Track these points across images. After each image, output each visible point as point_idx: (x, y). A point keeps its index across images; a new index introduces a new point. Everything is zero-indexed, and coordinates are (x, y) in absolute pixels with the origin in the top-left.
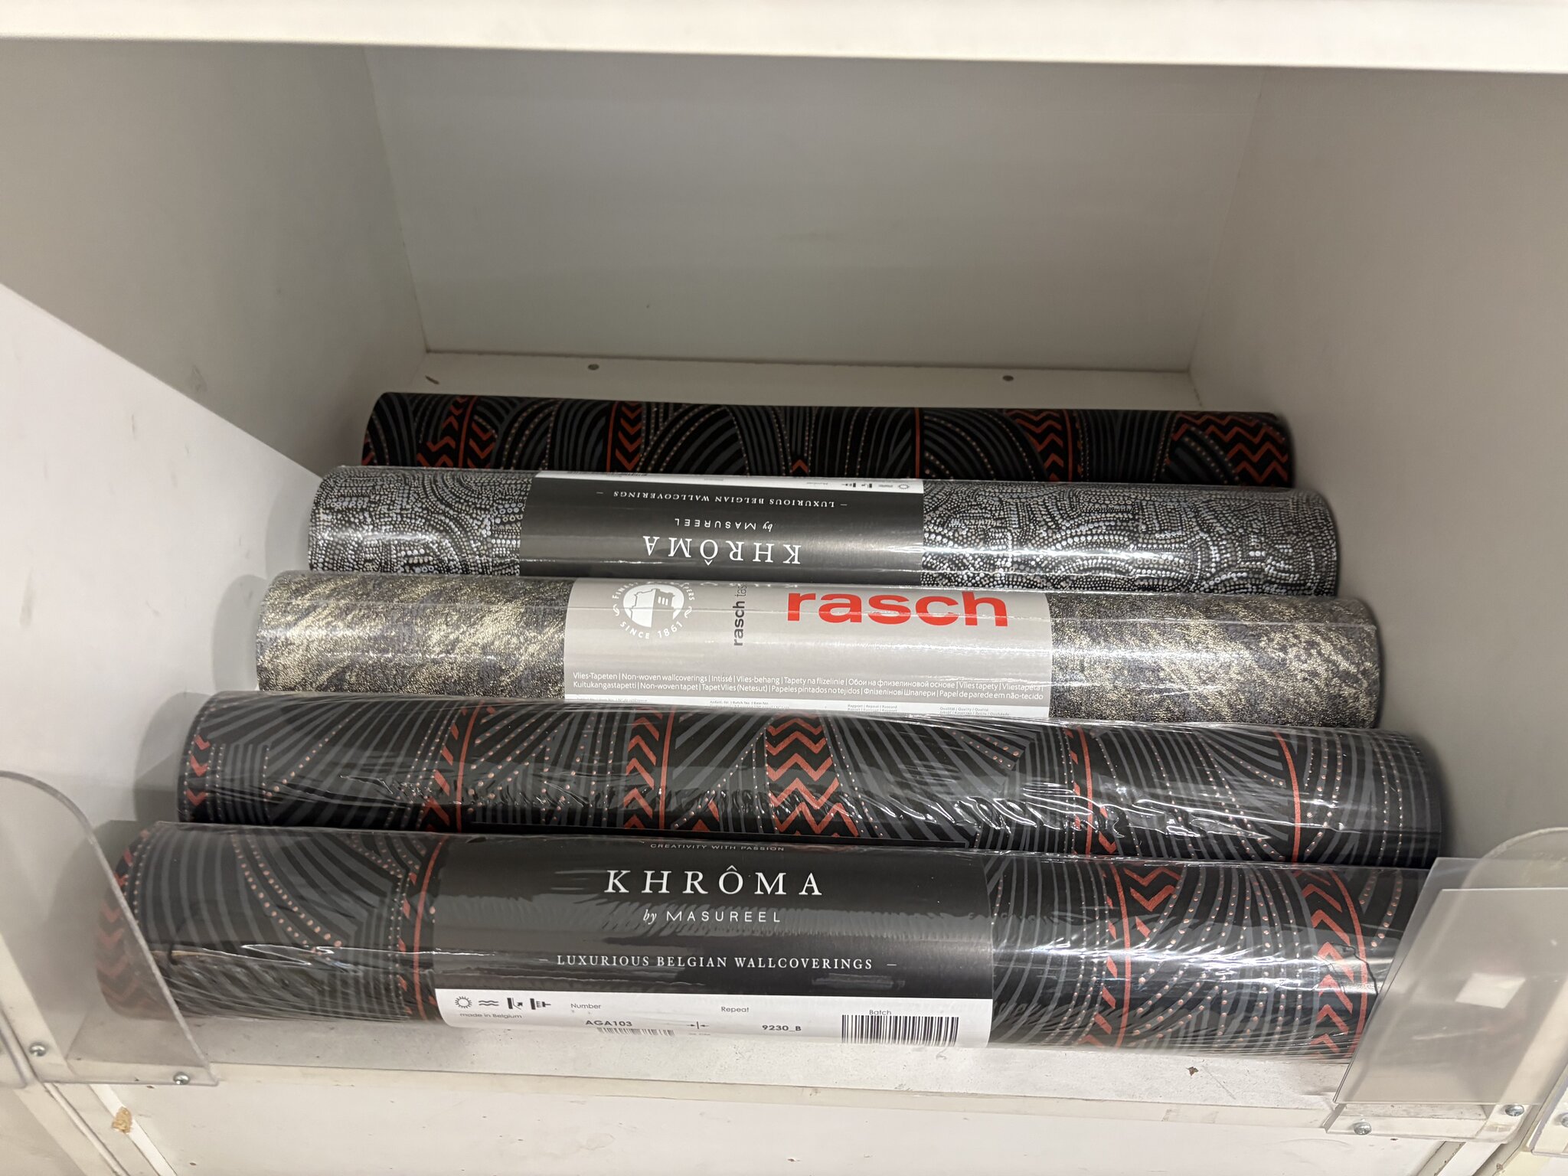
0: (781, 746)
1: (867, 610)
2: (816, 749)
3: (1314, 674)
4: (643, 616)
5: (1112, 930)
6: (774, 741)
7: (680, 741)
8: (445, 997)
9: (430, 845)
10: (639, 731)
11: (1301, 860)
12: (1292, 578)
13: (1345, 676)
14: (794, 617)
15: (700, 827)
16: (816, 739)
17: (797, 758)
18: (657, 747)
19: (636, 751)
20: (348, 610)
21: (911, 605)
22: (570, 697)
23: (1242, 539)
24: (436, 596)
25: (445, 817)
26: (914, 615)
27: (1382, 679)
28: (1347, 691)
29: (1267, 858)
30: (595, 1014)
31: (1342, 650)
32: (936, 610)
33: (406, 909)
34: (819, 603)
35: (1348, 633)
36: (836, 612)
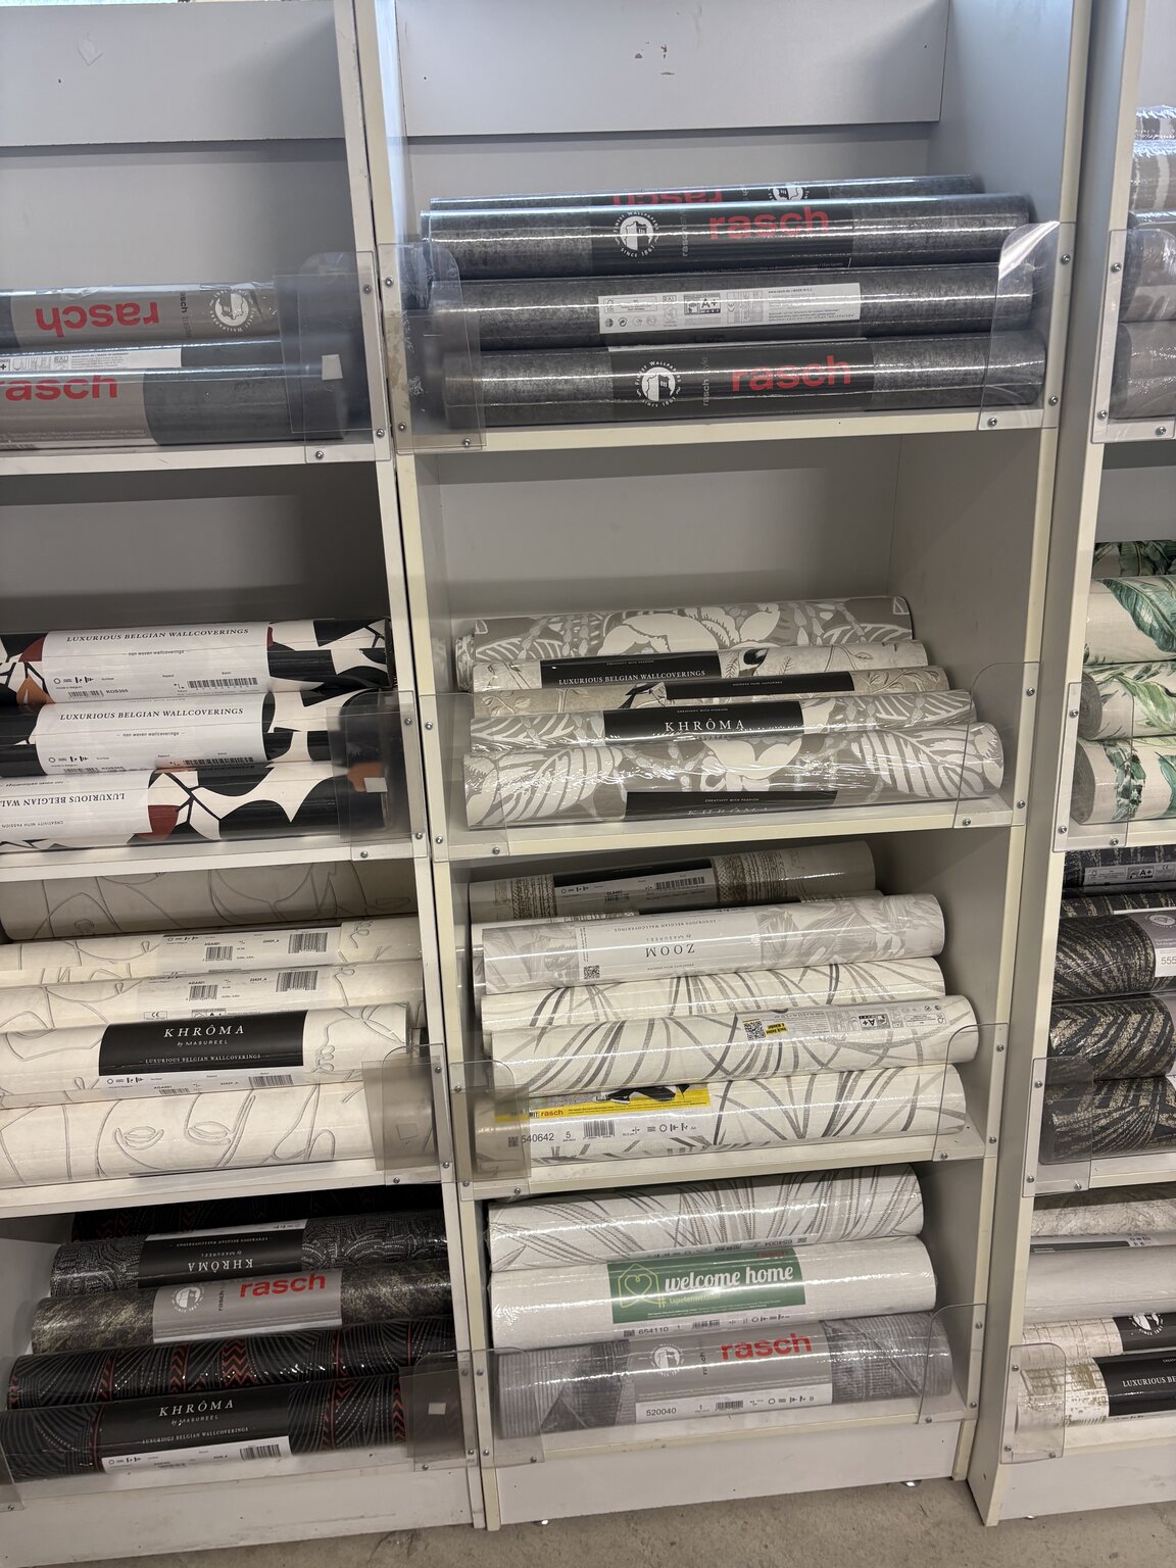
0: (229, 1351)
1: (272, 1288)
2: (241, 1352)
4: (183, 1303)
6: (226, 1351)
7: (192, 1354)
8: (105, 1461)
9: (100, 1407)
10: (178, 1354)
14: (243, 1295)
15: (198, 1388)
16: (241, 1348)
17: (234, 1357)
18: (183, 1359)
19: (176, 1362)
20: (68, 1315)
21: (289, 1284)
22: (156, 1341)
24: (102, 1305)
25: (106, 1396)
26: (290, 1288)
30: (157, 1461)
32: (298, 1285)
33: (91, 1430)
34: (254, 1287)
36: (259, 1291)
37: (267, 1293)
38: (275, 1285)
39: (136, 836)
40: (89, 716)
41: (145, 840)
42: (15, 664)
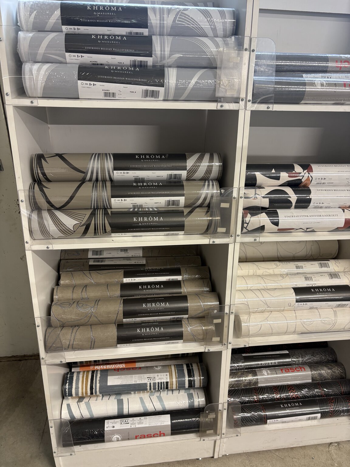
0: (289, 389)
2: (293, 389)
3: (338, 373)
4: (266, 374)
5: (330, 405)
6: (288, 388)
7: (279, 389)
8: (268, 421)
10: (274, 389)
11: (343, 395)
12: (332, 360)
13: (342, 373)
14: (282, 371)
15: (283, 399)
16: (293, 387)
17: (291, 390)
18: (277, 390)
20: (234, 377)
23: (326, 355)
26: (295, 370)
27: (346, 372)
28: (342, 374)
29: (340, 395)
31: (341, 370)
32: (297, 369)
34: (284, 370)
35: (341, 367)
36: (287, 371)
37: (289, 372)
38: (290, 369)
39: (338, 228)
40: (325, 190)
41: (339, 230)
42: (305, 173)
